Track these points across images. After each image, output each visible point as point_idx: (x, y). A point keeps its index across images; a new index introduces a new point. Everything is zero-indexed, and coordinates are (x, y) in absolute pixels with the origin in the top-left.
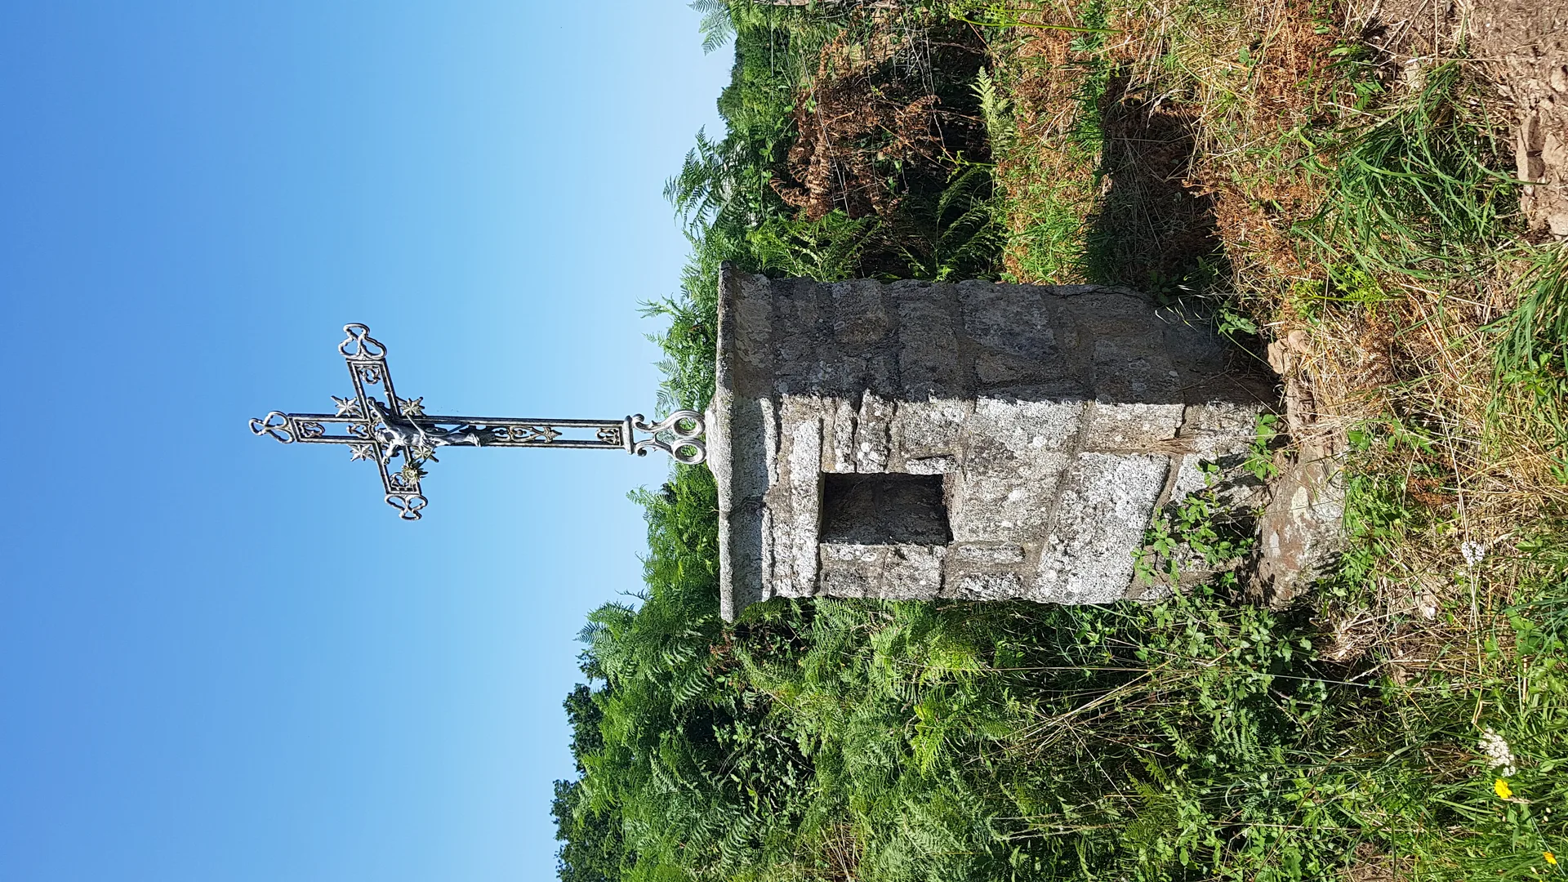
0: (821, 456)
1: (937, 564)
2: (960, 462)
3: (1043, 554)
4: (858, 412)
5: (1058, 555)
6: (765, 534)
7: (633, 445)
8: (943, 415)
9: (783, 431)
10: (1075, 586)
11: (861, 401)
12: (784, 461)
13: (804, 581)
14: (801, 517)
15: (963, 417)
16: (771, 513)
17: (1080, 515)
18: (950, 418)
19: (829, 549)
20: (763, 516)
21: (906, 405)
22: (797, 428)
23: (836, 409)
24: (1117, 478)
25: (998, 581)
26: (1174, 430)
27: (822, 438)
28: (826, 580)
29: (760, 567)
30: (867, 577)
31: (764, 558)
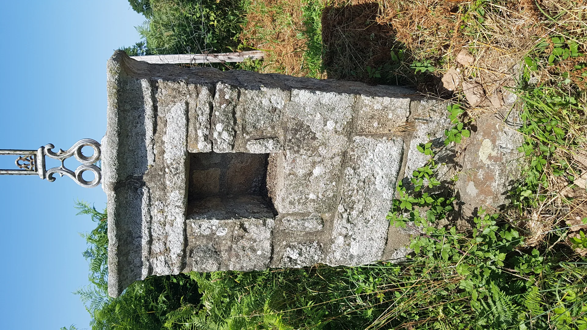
0: (187, 136)
1: (268, 235)
2: (282, 143)
3: (335, 222)
4: (213, 97)
5: (344, 221)
6: (144, 211)
7: (45, 171)
8: (271, 102)
9: (159, 113)
10: (355, 250)
11: (215, 88)
12: (160, 141)
13: (174, 257)
14: (172, 194)
15: (283, 104)
16: (149, 192)
17: (356, 187)
18: (275, 105)
19: (193, 224)
20: (142, 194)
21: (247, 92)
22: (169, 110)
23: (198, 94)
24: (375, 158)
25: (308, 248)
26: (406, 119)
27: (188, 120)
28: (190, 256)
29: (140, 245)
30: (220, 251)
31: (143, 234)
